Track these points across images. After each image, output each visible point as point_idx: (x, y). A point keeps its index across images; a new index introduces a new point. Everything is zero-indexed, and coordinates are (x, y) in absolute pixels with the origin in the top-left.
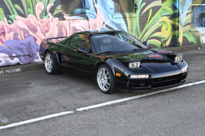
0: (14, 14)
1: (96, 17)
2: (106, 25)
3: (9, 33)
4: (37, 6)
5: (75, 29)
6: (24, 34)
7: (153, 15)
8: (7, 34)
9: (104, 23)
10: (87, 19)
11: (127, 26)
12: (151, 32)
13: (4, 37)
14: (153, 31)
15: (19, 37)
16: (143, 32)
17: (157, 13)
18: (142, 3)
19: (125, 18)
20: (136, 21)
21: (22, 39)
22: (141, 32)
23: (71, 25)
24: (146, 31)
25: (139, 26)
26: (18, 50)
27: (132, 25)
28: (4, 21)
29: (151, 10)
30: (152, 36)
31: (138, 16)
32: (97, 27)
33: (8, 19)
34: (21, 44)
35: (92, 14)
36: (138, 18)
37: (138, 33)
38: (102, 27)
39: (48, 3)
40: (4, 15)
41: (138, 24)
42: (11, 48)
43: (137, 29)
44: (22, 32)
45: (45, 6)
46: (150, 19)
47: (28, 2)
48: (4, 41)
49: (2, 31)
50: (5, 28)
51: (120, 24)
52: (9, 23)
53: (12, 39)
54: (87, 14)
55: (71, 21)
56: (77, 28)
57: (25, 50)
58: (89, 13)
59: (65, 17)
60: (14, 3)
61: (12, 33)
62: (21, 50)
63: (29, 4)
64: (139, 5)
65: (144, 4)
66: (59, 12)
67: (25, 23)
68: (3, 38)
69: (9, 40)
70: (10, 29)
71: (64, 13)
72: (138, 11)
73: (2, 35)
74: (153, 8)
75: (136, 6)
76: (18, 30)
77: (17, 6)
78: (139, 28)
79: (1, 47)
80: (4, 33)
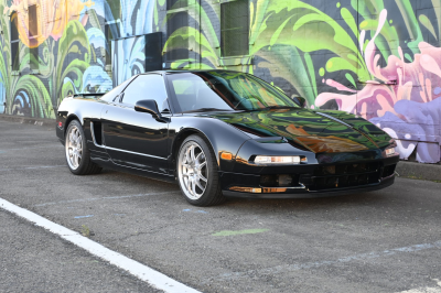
0: (415, 37)
3: (404, 82)
6: (433, 87)
8: (400, 86)
13: (396, 90)
15: (422, 94)
21: (428, 100)
28: (397, 55)
33: (406, 50)
34: (426, 113)
40: (398, 42)
42: (405, 120)
44: (429, 82)
48: (395, 101)
49: (393, 78)
50: (399, 71)
52: (407, 61)
53: (409, 98)
57: (432, 129)
61: (410, 83)
62: (423, 125)
67: (437, 60)
68: (392, 94)
69: (403, 101)
70: (406, 74)
73: (392, 87)
76: (421, 76)
77: (424, 19)
79: (387, 113)
80: (395, 83)
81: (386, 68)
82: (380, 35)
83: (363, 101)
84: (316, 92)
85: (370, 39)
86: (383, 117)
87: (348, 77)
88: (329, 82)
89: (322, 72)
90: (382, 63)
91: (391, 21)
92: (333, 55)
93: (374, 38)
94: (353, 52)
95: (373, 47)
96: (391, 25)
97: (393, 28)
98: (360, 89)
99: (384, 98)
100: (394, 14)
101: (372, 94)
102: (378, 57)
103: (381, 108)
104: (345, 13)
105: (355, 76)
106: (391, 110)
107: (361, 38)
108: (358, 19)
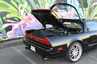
1: (71, 11)
2: (75, 14)
3: (33, 19)
4: (46, 5)
5: (62, 16)
7: (94, 9)
9: (74, 13)
10: (68, 11)
11: (84, 14)
12: (93, 17)
13: (31, 21)
14: (94, 16)
16: (90, 17)
17: (96, 8)
18: (90, 3)
19: (83, 10)
20: (87, 12)
22: (89, 17)
23: (61, 14)
24: (91, 16)
25: (88, 14)
26: (37, 28)
27: (86, 14)
29: (93, 7)
30: (93, 19)
31: (88, 9)
32: (72, 15)
34: (39, 25)
35: (69, 9)
36: (88, 10)
37: (88, 17)
38: (74, 15)
39: (51, 4)
41: (88, 13)
42: (34, 27)
43: (87, 16)
45: (49, 5)
46: (93, 11)
47: (42, 3)
48: (31, 23)
51: (81, 13)
53: (35, 22)
54: (68, 9)
55: (60, 12)
56: (63, 16)
57: (40, 27)
58: (68, 8)
59: (58, 10)
60: (35, 4)
63: (42, 4)
64: (88, 4)
65: (91, 4)
66: (55, 8)
69: (33, 23)
71: (57, 8)
72: (88, 7)
73: (30, 20)
74: (94, 6)
75: (87, 5)
77: (37, 5)
78: (88, 15)
79: (29, 26)
80: (31, 19)
81: (28, 16)
82: (25, 8)
83: (21, 24)
84: (2, 24)
85: (22, 9)
86: (28, 27)
87: (16, 19)
88: (8, 21)
89: (4, 18)
90: (27, 15)
91: (29, 5)
92: (9, 13)
93: (23, 9)
94: (17, 12)
95: (23, 11)
96: (29, 6)
97: (30, 7)
98: (20, 22)
99: (28, 23)
100: (29, 3)
101: (24, 22)
102: (25, 13)
103: (27, 25)
104: (12, 2)
105: (18, 18)
106: (30, 25)
107: (19, 9)
108: (18, 4)
